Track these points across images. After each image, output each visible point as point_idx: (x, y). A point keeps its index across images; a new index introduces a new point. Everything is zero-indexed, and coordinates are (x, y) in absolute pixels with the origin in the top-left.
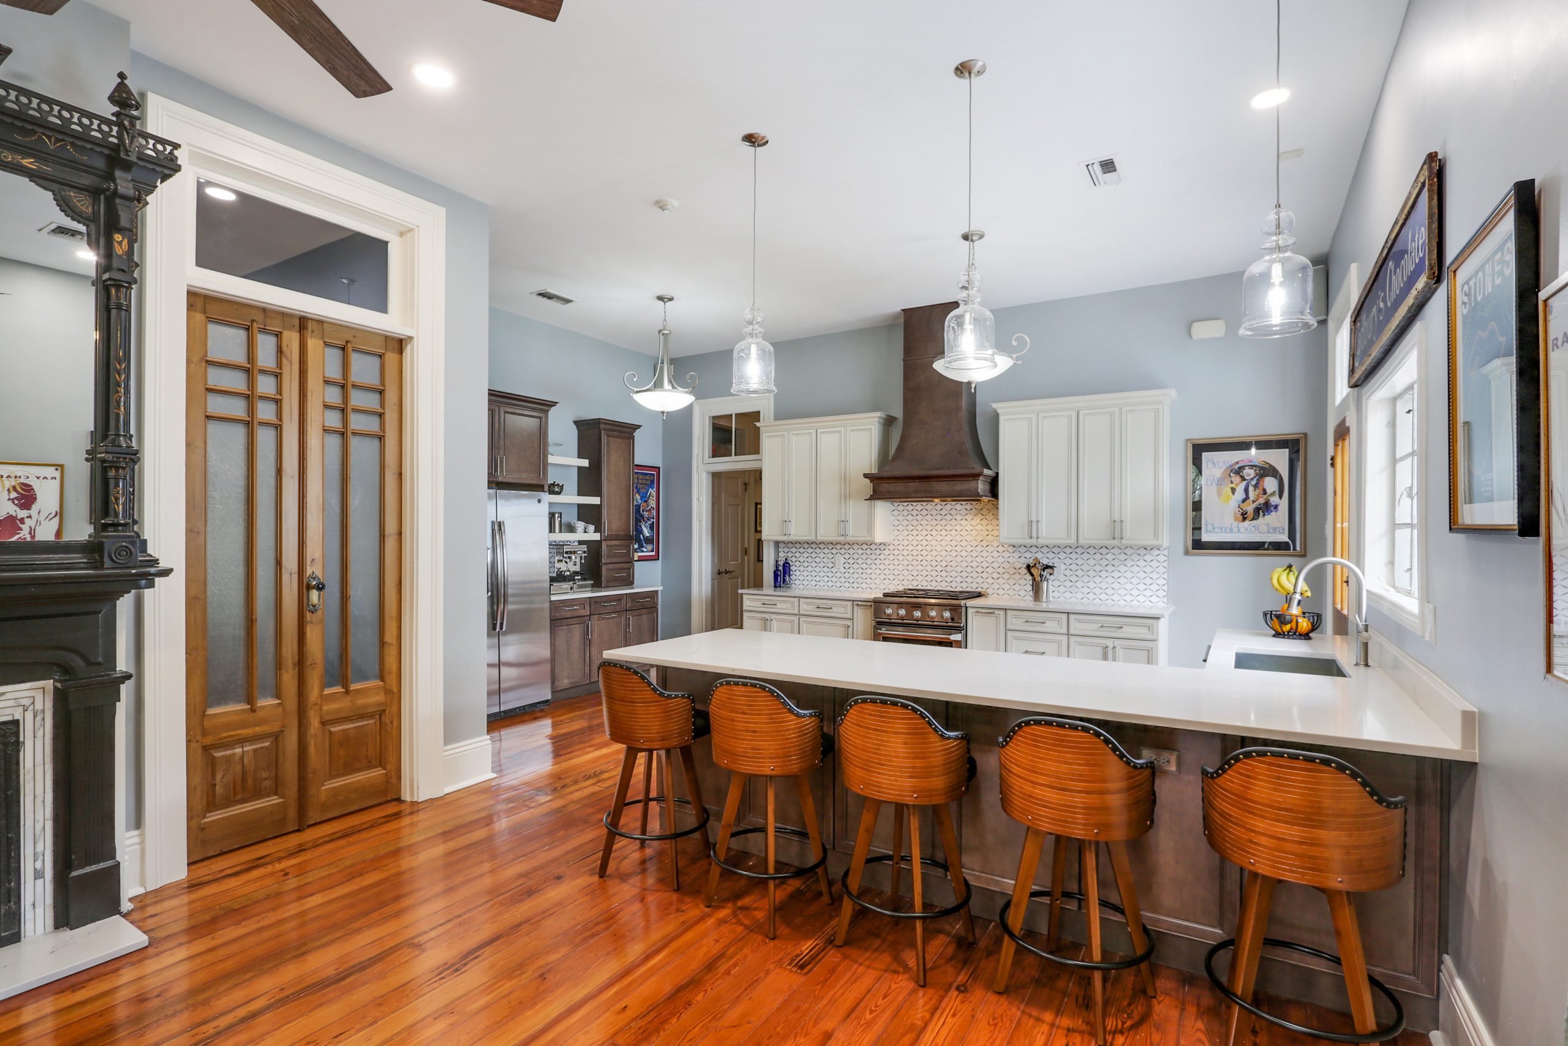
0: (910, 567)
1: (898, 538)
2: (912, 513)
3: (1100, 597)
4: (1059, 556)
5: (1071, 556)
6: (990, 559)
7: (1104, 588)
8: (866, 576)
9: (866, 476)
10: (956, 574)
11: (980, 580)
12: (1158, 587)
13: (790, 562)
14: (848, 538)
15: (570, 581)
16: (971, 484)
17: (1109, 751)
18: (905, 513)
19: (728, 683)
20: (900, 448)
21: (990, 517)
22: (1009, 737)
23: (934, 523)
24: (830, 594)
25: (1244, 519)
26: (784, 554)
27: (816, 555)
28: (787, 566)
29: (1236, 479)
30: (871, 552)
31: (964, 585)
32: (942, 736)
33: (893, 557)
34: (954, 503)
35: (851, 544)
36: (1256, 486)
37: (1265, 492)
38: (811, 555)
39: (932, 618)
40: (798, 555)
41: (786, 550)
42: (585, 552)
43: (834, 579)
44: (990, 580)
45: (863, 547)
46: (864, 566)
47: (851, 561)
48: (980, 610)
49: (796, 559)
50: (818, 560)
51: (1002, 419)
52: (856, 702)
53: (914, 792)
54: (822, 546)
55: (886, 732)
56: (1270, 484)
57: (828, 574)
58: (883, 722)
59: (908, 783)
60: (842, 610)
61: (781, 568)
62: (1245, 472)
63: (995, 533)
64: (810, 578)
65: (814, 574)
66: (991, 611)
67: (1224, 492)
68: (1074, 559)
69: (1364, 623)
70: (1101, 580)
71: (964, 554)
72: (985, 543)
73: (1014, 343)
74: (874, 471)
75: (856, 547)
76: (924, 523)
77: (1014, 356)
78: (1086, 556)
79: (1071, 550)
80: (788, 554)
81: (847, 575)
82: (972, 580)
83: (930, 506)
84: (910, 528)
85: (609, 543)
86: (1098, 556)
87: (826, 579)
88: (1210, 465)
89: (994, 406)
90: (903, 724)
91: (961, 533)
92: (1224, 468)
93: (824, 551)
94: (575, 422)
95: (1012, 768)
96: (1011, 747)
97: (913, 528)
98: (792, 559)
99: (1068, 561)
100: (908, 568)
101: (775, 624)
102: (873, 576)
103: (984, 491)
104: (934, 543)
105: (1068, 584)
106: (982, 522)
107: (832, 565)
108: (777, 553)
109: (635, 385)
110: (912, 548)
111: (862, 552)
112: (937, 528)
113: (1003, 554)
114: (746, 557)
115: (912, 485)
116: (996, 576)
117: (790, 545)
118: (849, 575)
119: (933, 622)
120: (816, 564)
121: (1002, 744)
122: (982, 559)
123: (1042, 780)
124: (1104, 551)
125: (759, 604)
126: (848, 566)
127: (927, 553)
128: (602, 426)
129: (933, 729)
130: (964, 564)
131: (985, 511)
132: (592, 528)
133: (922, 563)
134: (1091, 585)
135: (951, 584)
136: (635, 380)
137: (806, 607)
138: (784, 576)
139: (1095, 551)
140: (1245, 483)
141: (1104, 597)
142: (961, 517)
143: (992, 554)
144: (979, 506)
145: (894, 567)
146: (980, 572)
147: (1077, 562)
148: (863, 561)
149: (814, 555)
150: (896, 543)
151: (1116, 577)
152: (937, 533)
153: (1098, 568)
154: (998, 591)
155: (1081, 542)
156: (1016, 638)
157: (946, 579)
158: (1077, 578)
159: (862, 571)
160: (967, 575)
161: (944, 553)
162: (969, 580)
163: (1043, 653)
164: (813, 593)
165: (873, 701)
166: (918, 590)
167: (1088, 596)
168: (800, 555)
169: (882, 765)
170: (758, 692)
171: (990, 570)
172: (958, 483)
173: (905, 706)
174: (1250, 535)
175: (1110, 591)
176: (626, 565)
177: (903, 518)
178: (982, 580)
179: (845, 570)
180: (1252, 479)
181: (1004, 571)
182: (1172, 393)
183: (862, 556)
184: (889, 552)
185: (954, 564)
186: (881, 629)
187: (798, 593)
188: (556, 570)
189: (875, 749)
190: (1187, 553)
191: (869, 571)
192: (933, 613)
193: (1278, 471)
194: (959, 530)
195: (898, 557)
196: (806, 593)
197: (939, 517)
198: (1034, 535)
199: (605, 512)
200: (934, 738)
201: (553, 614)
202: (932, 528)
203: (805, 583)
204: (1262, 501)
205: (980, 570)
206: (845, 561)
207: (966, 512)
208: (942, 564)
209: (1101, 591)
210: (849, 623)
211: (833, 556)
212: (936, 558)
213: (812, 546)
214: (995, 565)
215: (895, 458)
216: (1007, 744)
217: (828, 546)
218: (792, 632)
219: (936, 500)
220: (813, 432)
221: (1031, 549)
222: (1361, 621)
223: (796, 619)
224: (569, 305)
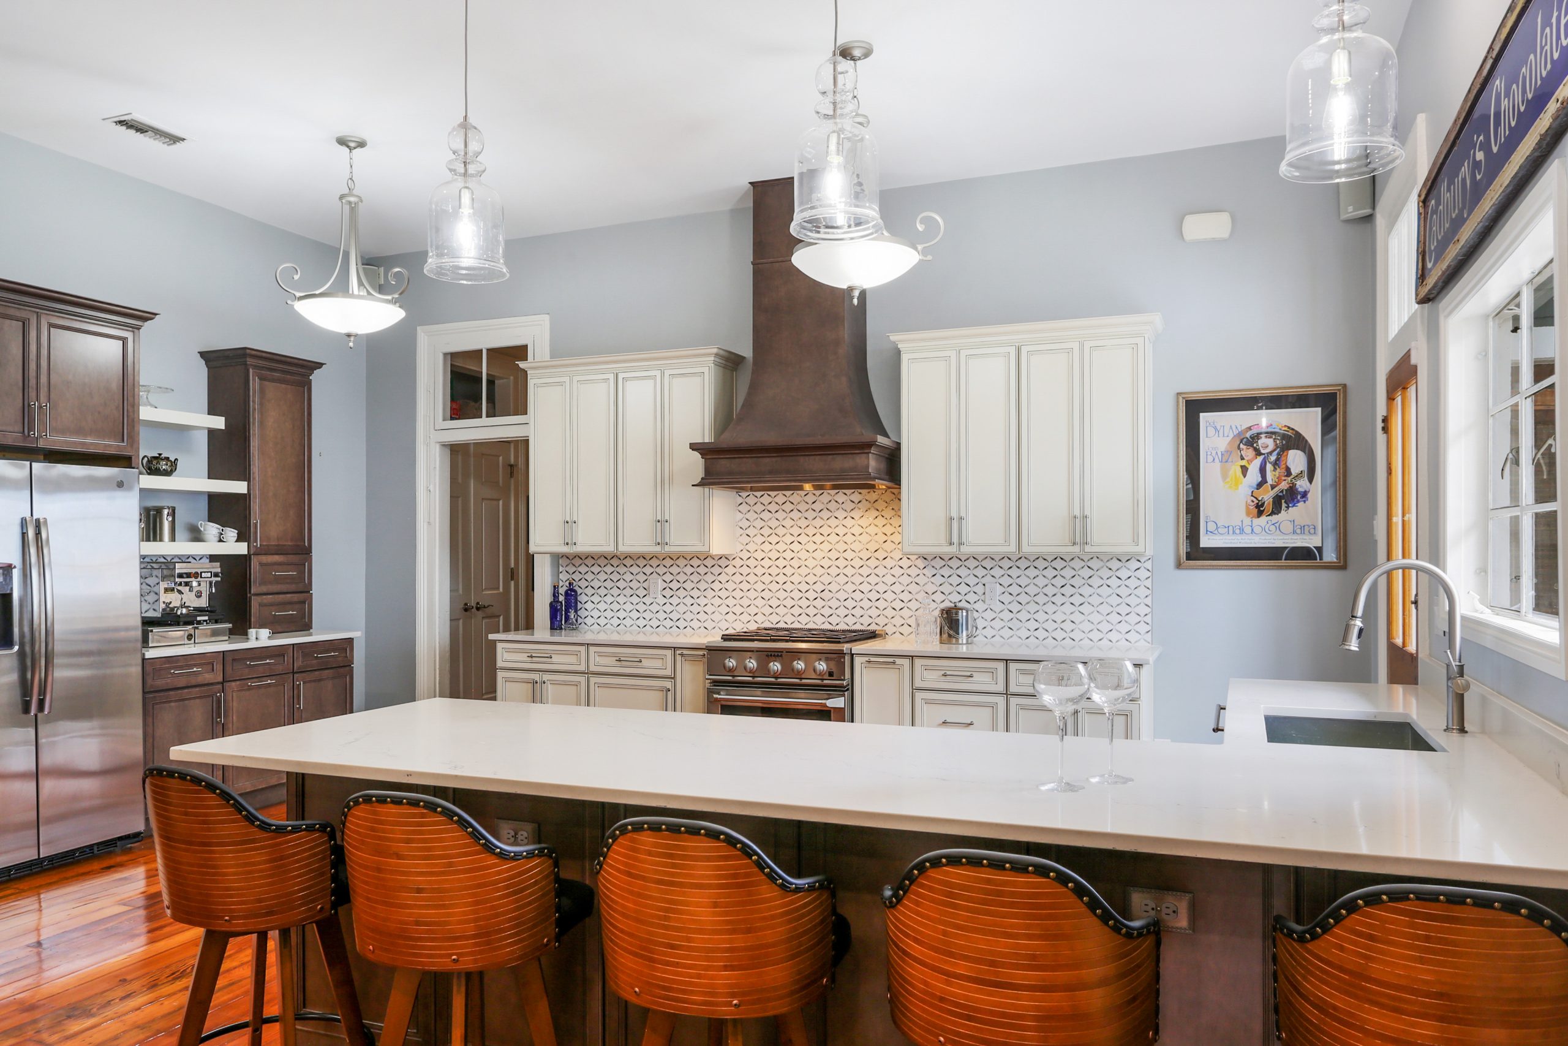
0: (766, 594)
1: (748, 547)
2: (770, 507)
3: (1054, 634)
4: (992, 572)
5: (1010, 572)
6: (889, 580)
7: (1059, 621)
8: (699, 609)
9: (694, 447)
10: (838, 604)
11: (874, 612)
12: (1138, 619)
13: (577, 588)
14: (667, 548)
15: (187, 623)
16: (860, 460)
17: (1084, 909)
18: (759, 508)
19: (368, 799)
20: (748, 404)
21: (888, 513)
22: (902, 888)
23: (803, 523)
24: (641, 639)
25: (1260, 513)
26: (568, 576)
27: (619, 577)
28: (572, 594)
29: (1249, 453)
30: (706, 570)
31: (850, 620)
32: (783, 887)
33: (741, 578)
34: (833, 492)
35: (675, 558)
36: (1276, 464)
37: (1288, 472)
38: (611, 577)
39: (799, 672)
40: (589, 577)
41: (571, 569)
42: (216, 575)
43: (648, 615)
44: (890, 612)
45: (693, 562)
46: (695, 593)
47: (674, 585)
48: (872, 659)
49: (587, 584)
50: (621, 584)
51: (905, 358)
52: (623, 829)
53: (734, 995)
54: (628, 562)
55: (681, 885)
56: (1296, 460)
57: (637, 607)
58: (674, 866)
59: (724, 979)
60: (658, 663)
61: (561, 598)
62: (1260, 442)
63: (897, 538)
64: (609, 614)
65: (615, 607)
66: (890, 659)
67: (1231, 473)
68: (1014, 577)
69: (1458, 664)
70: (1054, 608)
71: (849, 571)
72: (881, 555)
73: (920, 228)
74: (708, 438)
75: (681, 562)
76: (788, 523)
77: (920, 247)
78: (1032, 572)
79: (1010, 564)
80: (574, 576)
81: (668, 608)
82: (862, 612)
83: (796, 496)
84: (766, 531)
85: (265, 559)
86: (1050, 573)
87: (635, 615)
88: (1211, 431)
89: (894, 337)
90: (707, 868)
91: (845, 538)
92: (1231, 436)
93: (631, 569)
94: (203, 354)
95: (907, 945)
96: (906, 907)
97: (771, 531)
98: (580, 583)
99: (1006, 581)
100: (763, 594)
101: (550, 689)
102: (709, 609)
103: (878, 470)
104: (803, 555)
105: (1006, 615)
106: (876, 521)
107: (645, 592)
108: (556, 573)
109: (298, 286)
110: (770, 563)
111: (692, 570)
112: (807, 531)
113: (909, 571)
114: (512, 583)
115: (767, 462)
116: (898, 605)
117: (577, 562)
118: (671, 608)
119: (801, 679)
120: (619, 592)
121: (891, 902)
122: (877, 579)
123: (962, 968)
124: (1059, 564)
125: (523, 657)
126: (670, 593)
127: (793, 571)
128: (250, 361)
129: (767, 875)
130: (850, 587)
131: (881, 505)
132: (231, 534)
133: (785, 587)
134: (1041, 616)
135: (830, 619)
136: (296, 277)
137: (600, 661)
138: (567, 611)
139: (1046, 564)
140: (1260, 458)
141: (1059, 635)
142: (845, 514)
143: (892, 572)
144: (873, 496)
145: (742, 594)
146: (874, 600)
147: (1019, 581)
148: (693, 585)
149: (615, 577)
150: (745, 555)
151: (1077, 604)
152: (808, 539)
153: (1050, 590)
154: (902, 630)
155: (1026, 549)
156: (928, 702)
157: (823, 611)
158: (1019, 607)
159: (692, 601)
160: (855, 604)
161: (819, 571)
162: (858, 612)
163: (971, 724)
164: (615, 638)
165: (655, 828)
166: (778, 629)
167: (1036, 633)
168: (593, 576)
169: (673, 947)
170: (423, 816)
171: (889, 596)
172: (839, 458)
173: (714, 835)
174: (1269, 537)
175: (1068, 626)
176: (296, 597)
177: (756, 516)
178: (878, 612)
179: (665, 600)
180: (1271, 453)
181: (910, 597)
182: (1157, 319)
183: (692, 577)
184: (734, 570)
185: (834, 587)
186: (719, 694)
187: (589, 637)
188: (163, 606)
189: (659, 918)
190: (1179, 565)
191: (702, 601)
192: (800, 665)
193: (1306, 441)
194: (841, 534)
195: (748, 578)
196: (602, 638)
197: (810, 515)
198: (955, 540)
199: (255, 507)
200: (768, 891)
201: (149, 682)
202: (799, 531)
203: (602, 621)
204: (1284, 485)
205: (874, 596)
206: (665, 585)
207: (852, 505)
208: (815, 587)
209: (1055, 625)
210: (668, 684)
211: (645, 577)
212: (807, 579)
213: (612, 562)
214: (897, 588)
215: (740, 419)
216: (899, 901)
217: (638, 562)
218: (578, 704)
219: (808, 487)
220: (611, 377)
221: (950, 563)
222: (1454, 660)
223: (582, 679)
224: (178, 145)
